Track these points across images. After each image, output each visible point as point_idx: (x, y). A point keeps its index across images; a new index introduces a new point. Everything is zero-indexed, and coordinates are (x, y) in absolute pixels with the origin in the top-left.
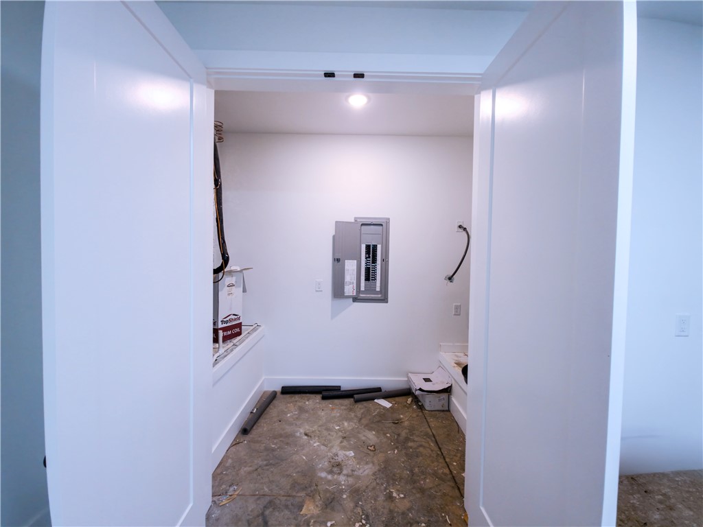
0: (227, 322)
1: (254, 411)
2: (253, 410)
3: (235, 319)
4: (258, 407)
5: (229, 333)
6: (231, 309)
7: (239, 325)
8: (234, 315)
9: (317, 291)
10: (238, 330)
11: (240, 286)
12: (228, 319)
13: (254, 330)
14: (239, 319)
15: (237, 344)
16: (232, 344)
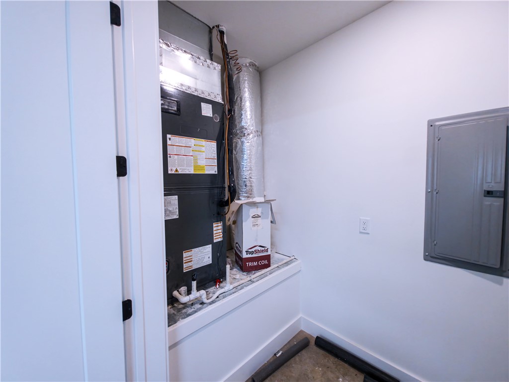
0: (252, 253)
1: (278, 356)
2: (278, 352)
3: (262, 251)
4: (285, 349)
5: (255, 264)
6: (256, 240)
7: (268, 258)
8: (260, 246)
9: (361, 233)
10: (266, 262)
11: (268, 218)
12: (253, 250)
13: (287, 264)
14: (267, 251)
15: (255, 280)
16: (249, 279)
